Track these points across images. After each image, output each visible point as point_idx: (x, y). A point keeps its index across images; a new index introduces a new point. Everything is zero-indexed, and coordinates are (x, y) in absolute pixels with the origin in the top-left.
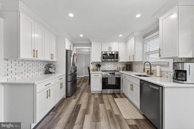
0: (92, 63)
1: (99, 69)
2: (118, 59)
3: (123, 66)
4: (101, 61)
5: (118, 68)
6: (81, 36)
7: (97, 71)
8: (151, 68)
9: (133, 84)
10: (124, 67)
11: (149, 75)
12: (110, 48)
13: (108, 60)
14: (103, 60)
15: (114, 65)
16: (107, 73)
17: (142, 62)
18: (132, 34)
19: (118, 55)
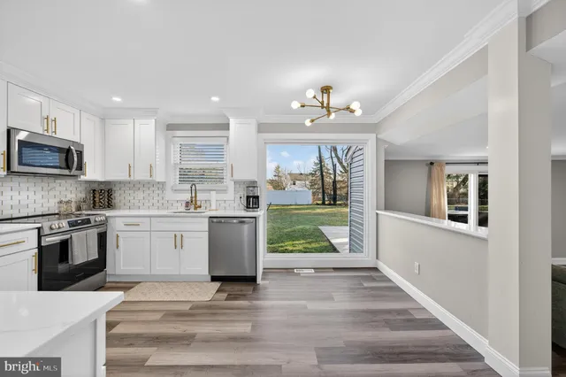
2: (81, 169)
4: (6, 173)
8: (196, 197)
9: (184, 233)
11: (193, 210)
12: (50, 123)
14: (17, 169)
15: (45, 193)
16: (64, 224)
17: (163, 184)
18: (149, 112)
19: (80, 154)
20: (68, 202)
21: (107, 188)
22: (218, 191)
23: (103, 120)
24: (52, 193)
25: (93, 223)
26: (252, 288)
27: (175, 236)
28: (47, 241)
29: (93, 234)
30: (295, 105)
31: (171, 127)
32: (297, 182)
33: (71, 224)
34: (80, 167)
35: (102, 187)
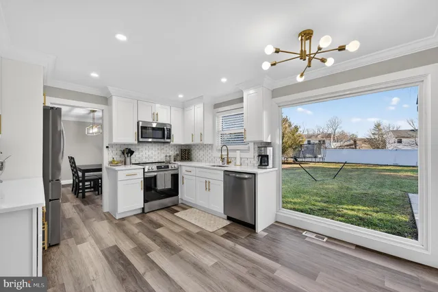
0: (107, 147)
1: (128, 159)
2: (170, 138)
3: (176, 153)
4: (137, 142)
5: (166, 156)
6: (94, 75)
7: (125, 164)
8: (228, 155)
9: (210, 180)
10: (177, 155)
11: (226, 165)
12: (155, 116)
13: (150, 140)
14: (141, 140)
15: (159, 151)
16: (154, 167)
17: (211, 145)
18: (199, 99)
19: (169, 130)
20: (170, 156)
21: (187, 148)
22: (241, 151)
23: (183, 109)
24: (163, 151)
25: (170, 168)
26: (248, 234)
27: (206, 182)
28: (148, 175)
29: (168, 174)
30: (266, 66)
31: (217, 106)
32: (403, 140)
33: (158, 167)
34: (169, 137)
35: (185, 148)
